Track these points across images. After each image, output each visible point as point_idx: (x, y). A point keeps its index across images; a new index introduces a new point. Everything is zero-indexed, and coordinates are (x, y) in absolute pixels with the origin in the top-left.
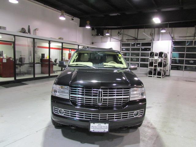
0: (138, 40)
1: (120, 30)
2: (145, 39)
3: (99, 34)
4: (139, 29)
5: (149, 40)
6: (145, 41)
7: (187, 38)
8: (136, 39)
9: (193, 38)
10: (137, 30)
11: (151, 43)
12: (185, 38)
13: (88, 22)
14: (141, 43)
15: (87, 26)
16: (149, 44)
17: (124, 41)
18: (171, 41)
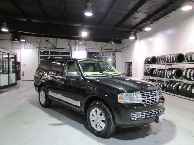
0: (57, 49)
1: (48, 38)
2: (64, 48)
3: (16, 40)
4: (57, 39)
5: (67, 49)
6: (63, 50)
7: (97, 50)
8: (55, 48)
9: (100, 50)
10: (55, 39)
11: (69, 52)
12: (95, 50)
13: (5, 24)
14: (60, 51)
15: (4, 28)
16: (68, 53)
17: (42, 48)
18: (86, 52)
